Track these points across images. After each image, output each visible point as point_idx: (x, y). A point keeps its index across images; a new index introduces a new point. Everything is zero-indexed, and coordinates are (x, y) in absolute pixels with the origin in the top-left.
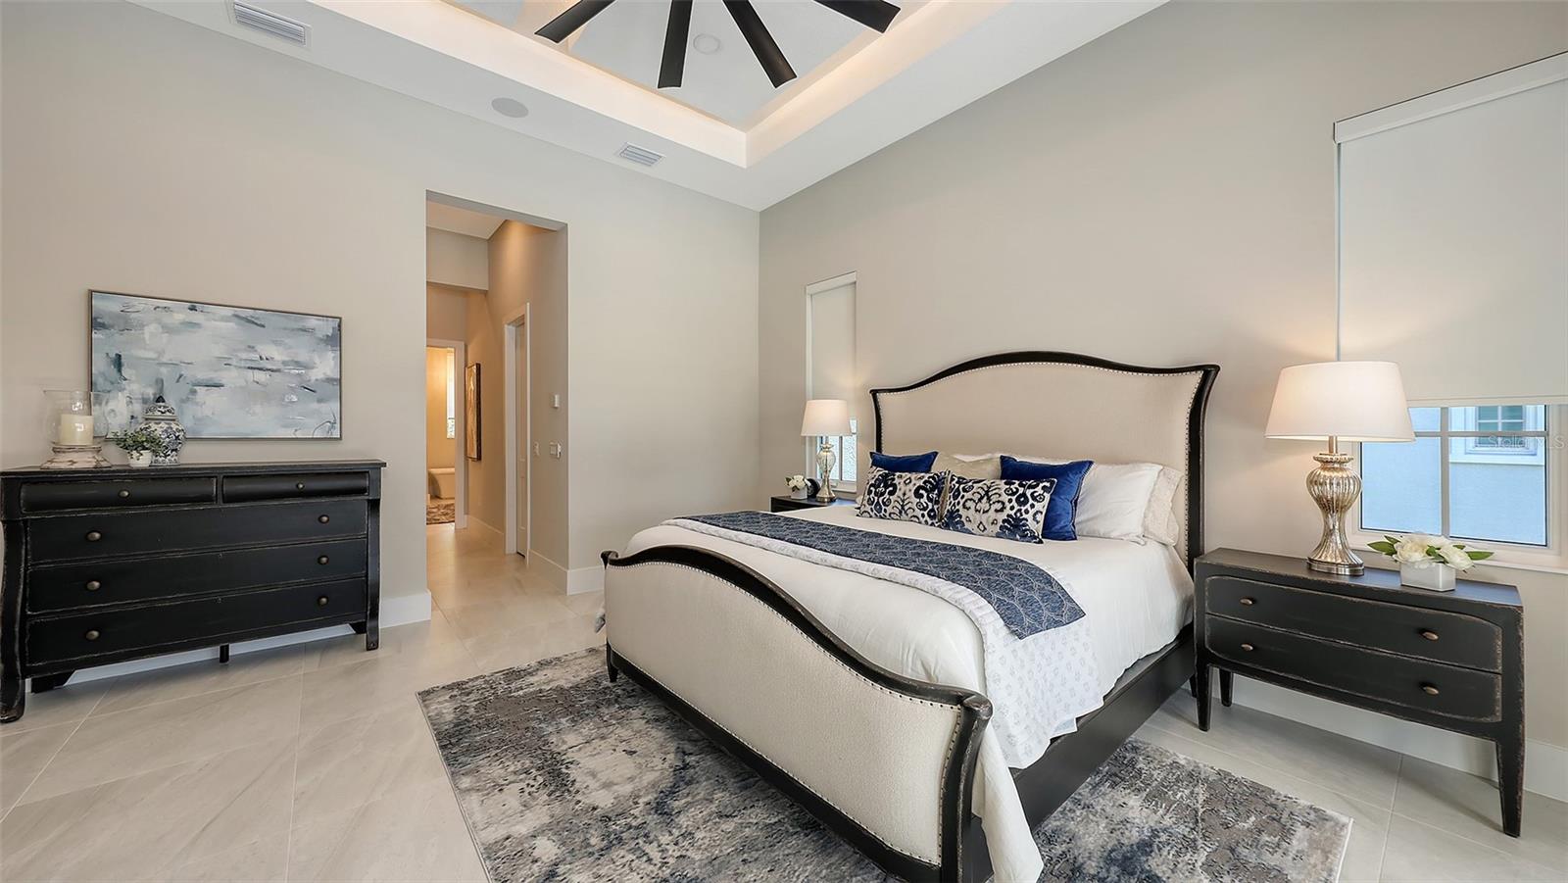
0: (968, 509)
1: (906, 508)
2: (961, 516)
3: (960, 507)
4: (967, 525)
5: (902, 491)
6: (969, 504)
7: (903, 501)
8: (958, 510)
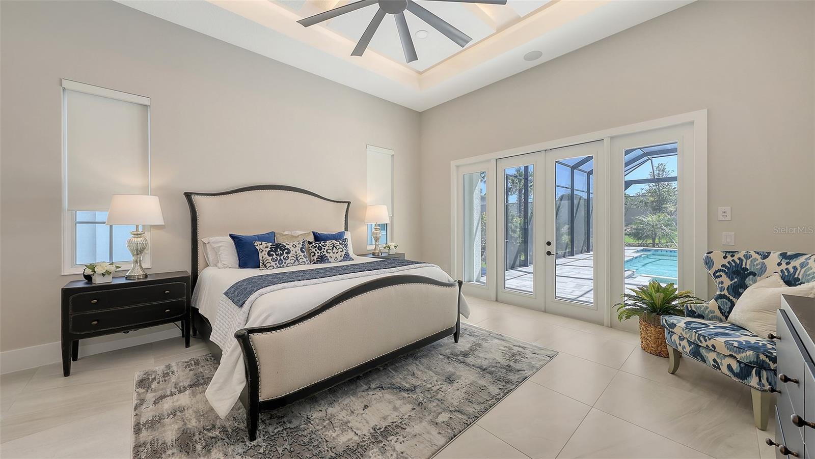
0: (330, 253)
1: (299, 259)
2: (327, 257)
3: (325, 253)
4: (330, 260)
5: (294, 251)
6: (329, 251)
7: (297, 256)
8: (325, 255)
